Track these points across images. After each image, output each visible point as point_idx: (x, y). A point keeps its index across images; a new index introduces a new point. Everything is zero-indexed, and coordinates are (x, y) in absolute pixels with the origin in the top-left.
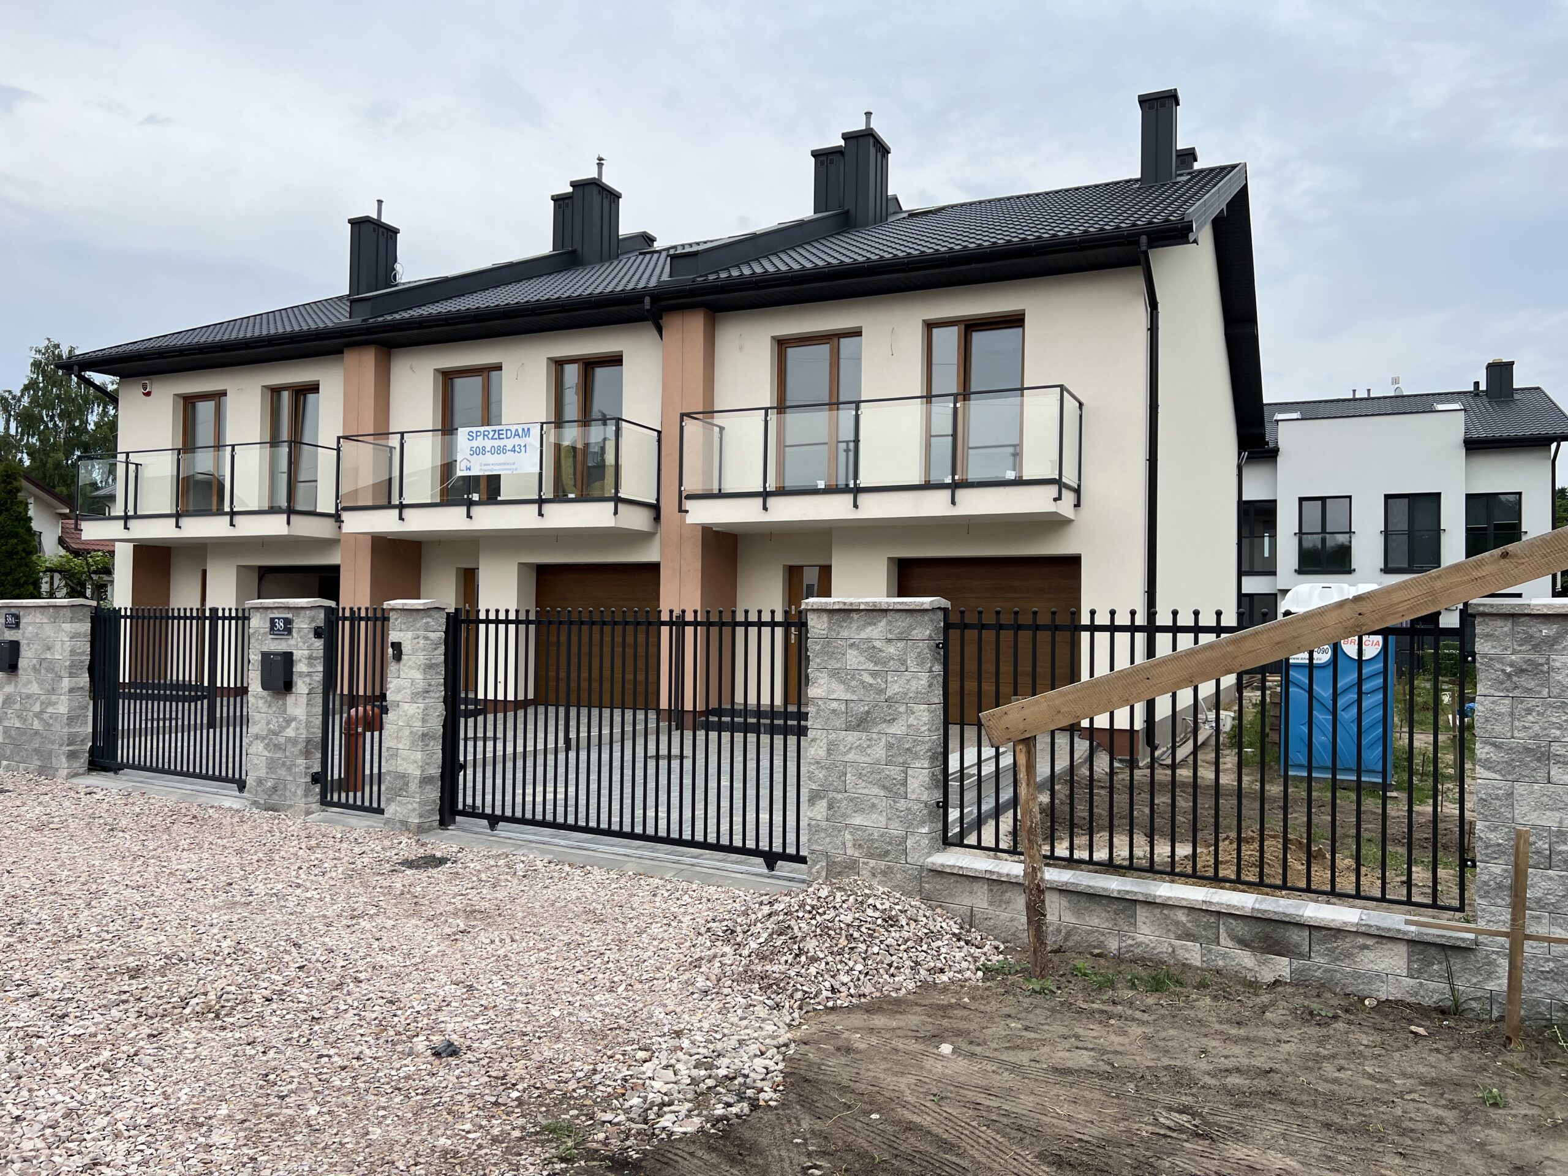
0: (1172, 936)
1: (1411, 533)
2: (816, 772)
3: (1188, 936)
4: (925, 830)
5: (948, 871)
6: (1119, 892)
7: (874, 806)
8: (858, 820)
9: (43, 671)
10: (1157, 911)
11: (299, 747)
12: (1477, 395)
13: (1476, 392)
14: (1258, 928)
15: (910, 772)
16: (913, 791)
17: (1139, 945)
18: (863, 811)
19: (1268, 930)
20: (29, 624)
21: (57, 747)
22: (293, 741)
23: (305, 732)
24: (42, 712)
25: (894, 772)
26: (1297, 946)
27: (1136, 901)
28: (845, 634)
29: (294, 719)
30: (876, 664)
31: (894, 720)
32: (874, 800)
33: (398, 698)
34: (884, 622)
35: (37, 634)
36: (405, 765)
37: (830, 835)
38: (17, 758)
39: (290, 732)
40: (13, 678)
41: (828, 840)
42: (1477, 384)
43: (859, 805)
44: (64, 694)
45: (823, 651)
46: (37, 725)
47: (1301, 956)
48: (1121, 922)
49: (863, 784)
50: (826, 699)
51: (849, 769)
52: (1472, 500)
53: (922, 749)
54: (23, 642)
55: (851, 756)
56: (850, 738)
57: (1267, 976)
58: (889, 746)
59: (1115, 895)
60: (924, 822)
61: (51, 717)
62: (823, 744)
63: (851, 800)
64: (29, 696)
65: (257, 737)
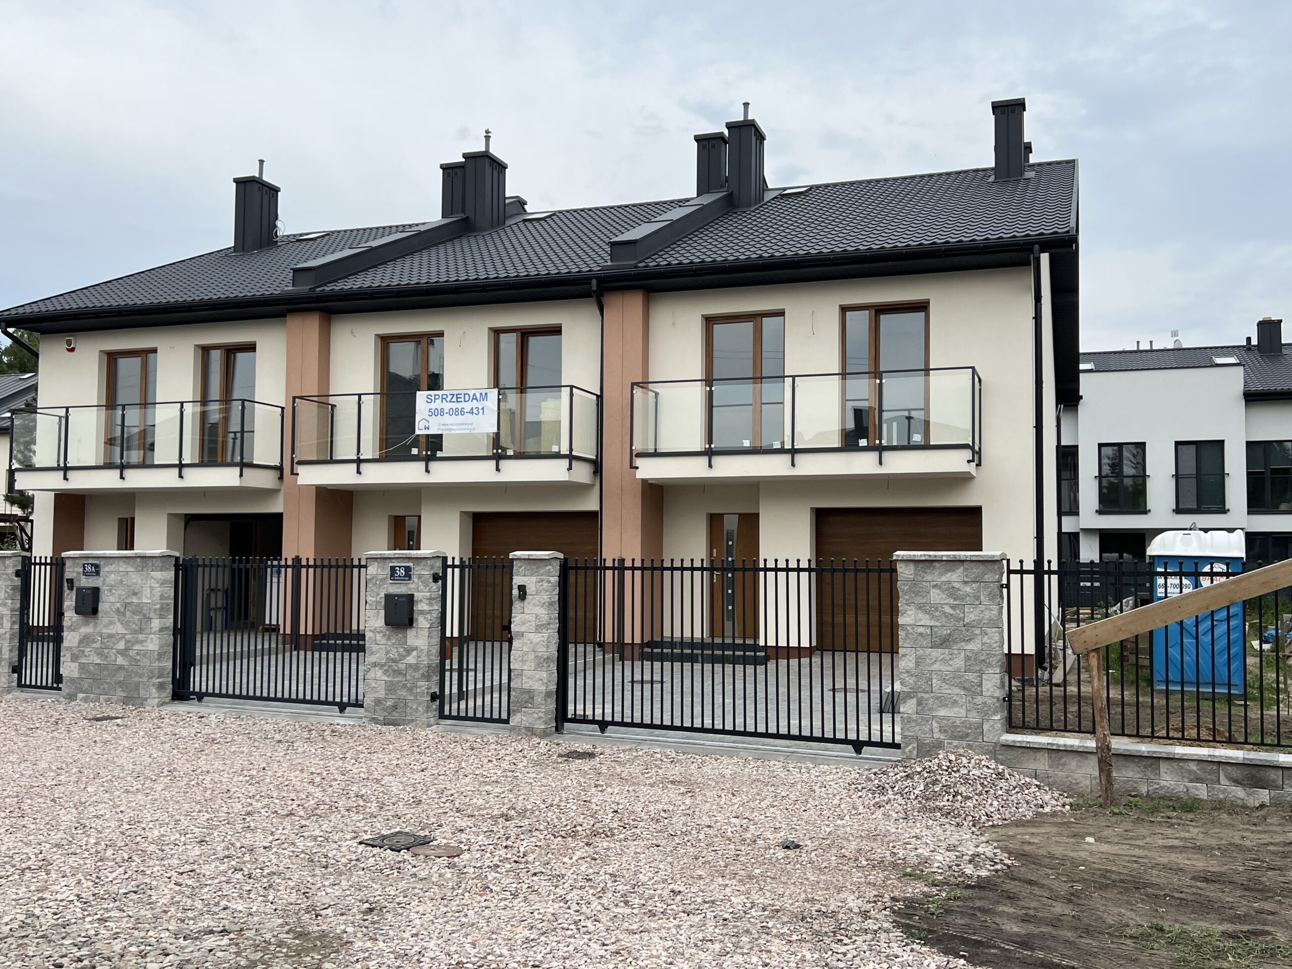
0: (1186, 780)
1: (1199, 476)
2: (907, 679)
3: (1198, 780)
4: (998, 717)
5: (1018, 745)
6: (1148, 752)
7: (955, 702)
8: (942, 712)
9: (128, 614)
10: (1175, 764)
11: (421, 672)
12: (1249, 349)
13: (1248, 347)
14: (1247, 771)
15: (984, 676)
16: (988, 690)
17: (1162, 788)
18: (946, 706)
19: (1254, 772)
20: (111, 572)
21: (145, 679)
22: (416, 667)
23: (426, 658)
24: (127, 649)
25: (971, 677)
26: (1274, 781)
27: (1159, 758)
28: (929, 578)
29: (416, 649)
30: (955, 599)
31: (971, 639)
32: (955, 698)
33: (523, 629)
34: (961, 569)
35: (121, 581)
36: (531, 683)
37: (918, 724)
38: (97, 691)
39: (411, 659)
40: (91, 620)
41: (918, 728)
42: (1249, 339)
43: (943, 702)
44: (155, 633)
45: (910, 590)
46: (120, 661)
47: (1276, 787)
48: (1148, 773)
49: (947, 686)
50: (914, 626)
51: (934, 676)
52: (1251, 446)
53: (993, 660)
54: (104, 590)
55: (936, 667)
56: (935, 654)
57: (1253, 802)
58: (968, 658)
59: (1146, 754)
60: (997, 712)
61: (138, 654)
62: (913, 658)
63: (937, 698)
64: (111, 636)
65: (375, 665)
